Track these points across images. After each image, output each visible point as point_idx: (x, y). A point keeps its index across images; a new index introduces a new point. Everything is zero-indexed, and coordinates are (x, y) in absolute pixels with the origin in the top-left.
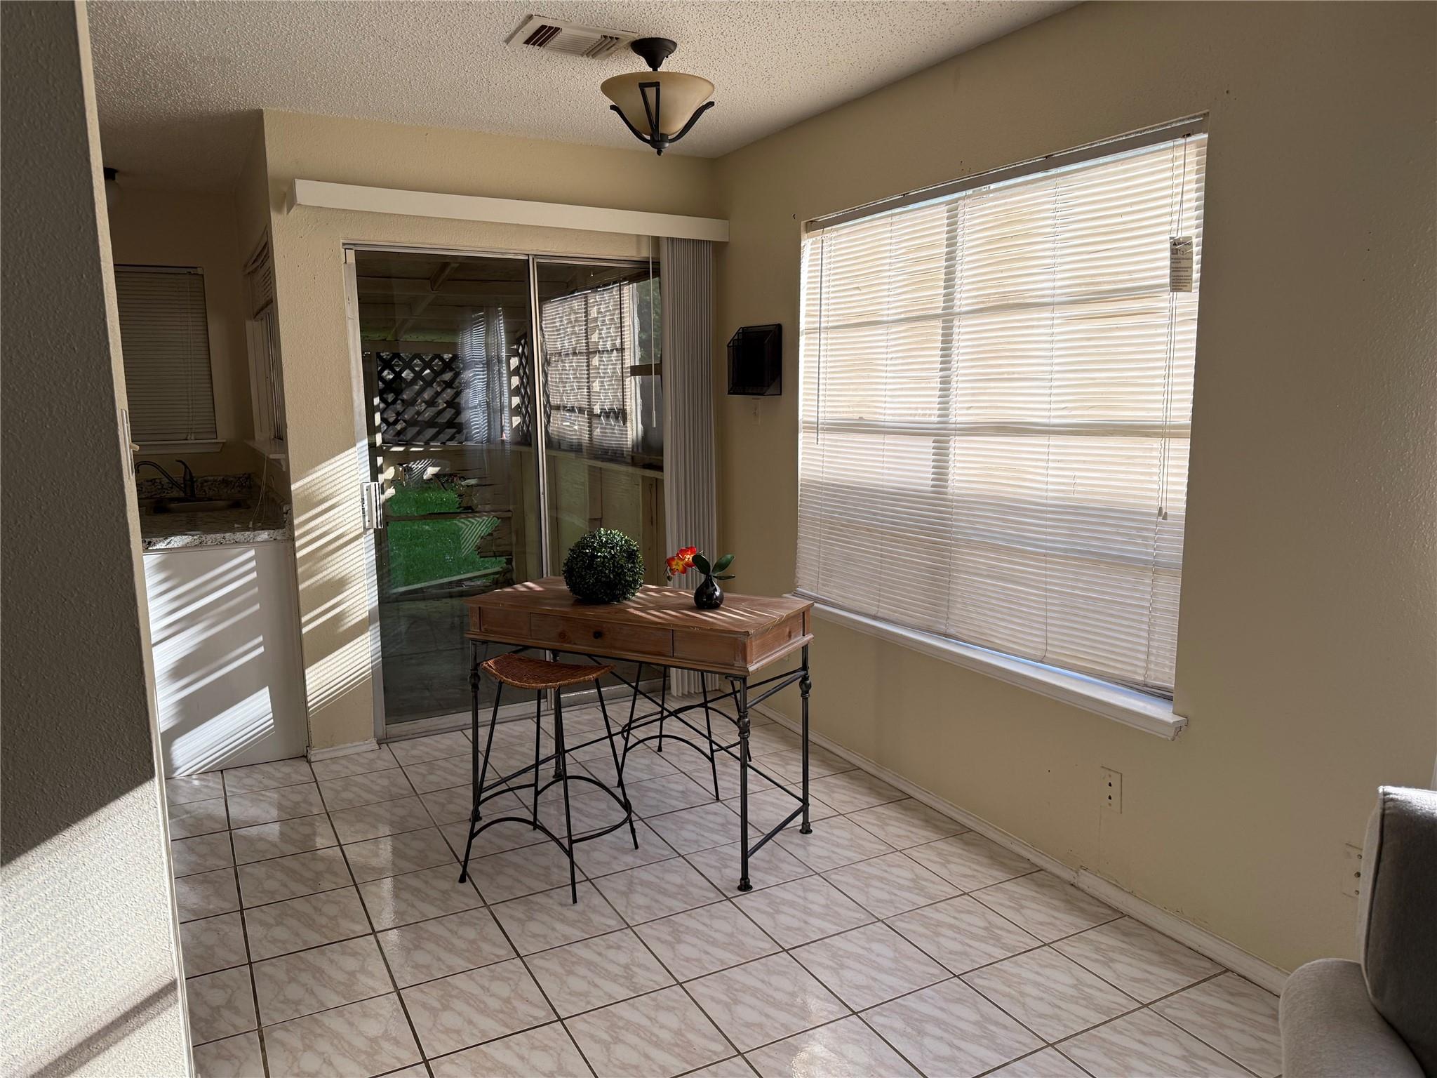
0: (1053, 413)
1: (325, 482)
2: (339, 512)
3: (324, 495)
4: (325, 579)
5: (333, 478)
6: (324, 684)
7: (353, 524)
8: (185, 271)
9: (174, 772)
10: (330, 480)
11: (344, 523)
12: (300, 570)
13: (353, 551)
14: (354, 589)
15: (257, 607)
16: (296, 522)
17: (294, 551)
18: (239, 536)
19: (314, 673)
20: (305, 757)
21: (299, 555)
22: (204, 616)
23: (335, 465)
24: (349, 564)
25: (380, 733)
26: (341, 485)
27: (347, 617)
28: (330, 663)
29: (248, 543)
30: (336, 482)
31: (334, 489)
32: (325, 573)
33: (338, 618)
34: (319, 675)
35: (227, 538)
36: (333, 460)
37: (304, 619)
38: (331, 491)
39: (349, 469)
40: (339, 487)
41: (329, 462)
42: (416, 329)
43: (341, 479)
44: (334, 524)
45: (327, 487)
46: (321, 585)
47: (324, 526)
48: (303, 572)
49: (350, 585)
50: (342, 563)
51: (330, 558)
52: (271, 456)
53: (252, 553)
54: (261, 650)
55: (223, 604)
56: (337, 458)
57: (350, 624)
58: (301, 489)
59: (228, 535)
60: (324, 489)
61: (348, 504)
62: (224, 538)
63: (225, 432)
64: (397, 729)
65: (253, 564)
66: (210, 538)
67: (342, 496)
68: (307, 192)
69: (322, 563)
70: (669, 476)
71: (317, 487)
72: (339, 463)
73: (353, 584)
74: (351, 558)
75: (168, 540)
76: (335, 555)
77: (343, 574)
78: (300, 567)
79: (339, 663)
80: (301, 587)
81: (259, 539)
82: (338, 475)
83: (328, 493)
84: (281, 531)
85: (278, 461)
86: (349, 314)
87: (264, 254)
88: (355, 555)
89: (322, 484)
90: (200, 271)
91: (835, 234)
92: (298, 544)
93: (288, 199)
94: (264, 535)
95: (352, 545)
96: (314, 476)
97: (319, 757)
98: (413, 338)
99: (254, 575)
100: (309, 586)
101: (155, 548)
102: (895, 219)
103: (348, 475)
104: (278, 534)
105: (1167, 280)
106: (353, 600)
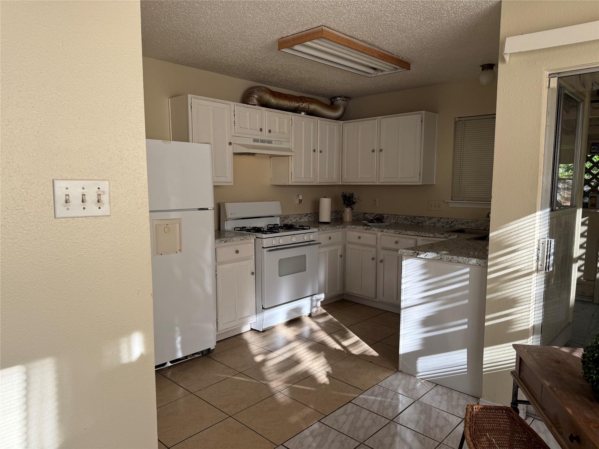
1: (511, 235)
2: (518, 255)
3: (509, 243)
4: (503, 296)
5: (517, 232)
6: (494, 361)
7: (526, 265)
9: (416, 374)
10: (515, 233)
11: (521, 263)
12: (488, 287)
13: (524, 283)
14: (522, 307)
15: (467, 301)
16: (490, 256)
17: (486, 274)
18: (461, 259)
19: (488, 352)
21: (489, 277)
22: (440, 298)
23: (519, 224)
24: (520, 291)
26: (522, 238)
27: (514, 325)
28: (499, 350)
29: (467, 265)
30: (519, 235)
31: (517, 240)
32: (504, 292)
33: (509, 323)
34: (492, 355)
35: (454, 258)
36: (518, 221)
37: (487, 317)
38: (514, 241)
39: (529, 228)
40: (520, 238)
41: (516, 221)
43: (523, 234)
44: (513, 262)
45: (513, 237)
46: (500, 300)
47: (507, 262)
48: (490, 288)
49: (519, 305)
50: (515, 289)
51: (508, 284)
53: (468, 270)
54: (466, 327)
55: (450, 294)
56: (522, 219)
57: (516, 330)
58: (496, 237)
59: (455, 257)
60: (510, 239)
61: (524, 251)
62: (452, 258)
65: (468, 276)
67: (522, 245)
68: (513, 44)
69: (502, 286)
71: (506, 237)
72: (522, 223)
73: (521, 304)
74: (522, 287)
75: (426, 254)
76: (511, 283)
77: (517, 296)
78: (489, 285)
79: (506, 352)
80: (488, 297)
81: (470, 263)
82: (521, 231)
83: (512, 241)
84: (482, 260)
88: (525, 286)
89: (509, 235)
92: (489, 270)
94: (474, 261)
95: (524, 279)
96: (505, 230)
100: (493, 298)
101: (420, 257)
103: (528, 232)
106: (520, 315)
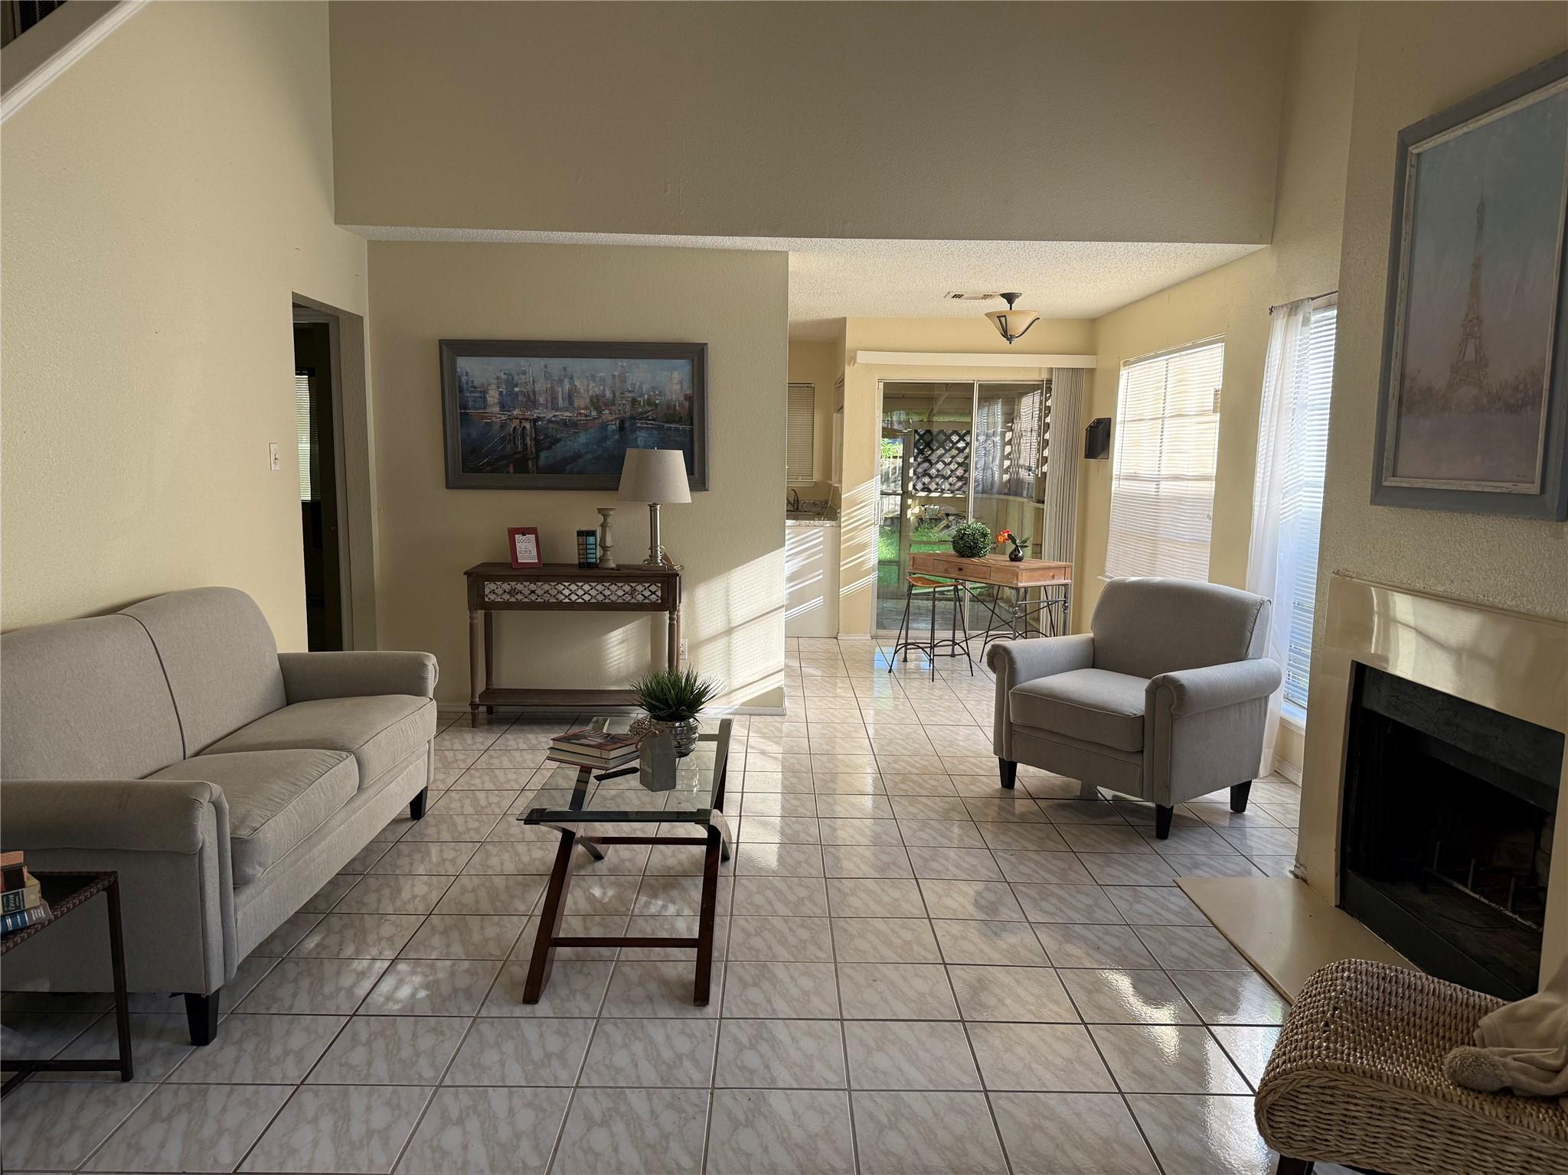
0: (1190, 470)
4: (854, 544)
7: (871, 518)
8: (806, 385)
12: (842, 539)
14: (868, 550)
15: (821, 554)
16: (842, 515)
17: (841, 529)
18: (817, 523)
20: (836, 638)
21: (843, 531)
25: (873, 633)
27: (862, 566)
29: (820, 526)
32: (854, 540)
33: (858, 566)
35: (811, 523)
37: (842, 564)
42: (942, 413)
46: (851, 548)
47: (856, 517)
48: (844, 540)
50: (863, 537)
52: (835, 485)
53: (821, 529)
54: (822, 576)
57: (863, 569)
63: (817, 477)
64: (881, 632)
65: (821, 534)
66: (804, 522)
68: (862, 357)
69: (853, 536)
70: (1046, 507)
73: (868, 548)
77: (864, 543)
78: (843, 537)
80: (842, 548)
81: (824, 523)
84: (835, 522)
85: (838, 487)
86: (877, 415)
87: (841, 383)
90: (813, 385)
91: (1133, 369)
92: (843, 526)
93: (853, 359)
94: (826, 521)
95: (869, 529)
97: (842, 638)
98: (941, 419)
99: (822, 539)
100: (846, 548)
102: (1152, 365)
104: (833, 523)
105: (1212, 408)
106: (867, 557)
